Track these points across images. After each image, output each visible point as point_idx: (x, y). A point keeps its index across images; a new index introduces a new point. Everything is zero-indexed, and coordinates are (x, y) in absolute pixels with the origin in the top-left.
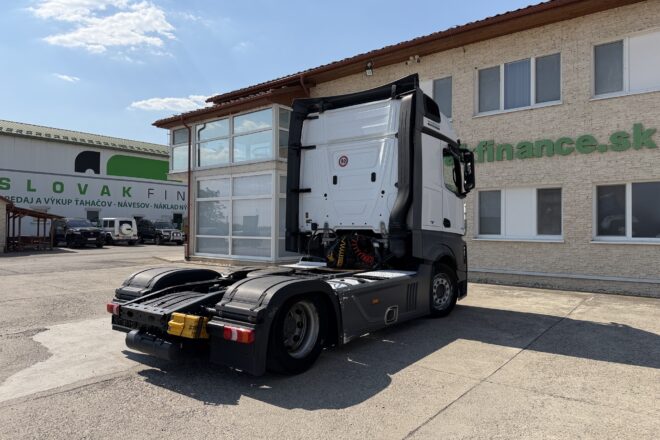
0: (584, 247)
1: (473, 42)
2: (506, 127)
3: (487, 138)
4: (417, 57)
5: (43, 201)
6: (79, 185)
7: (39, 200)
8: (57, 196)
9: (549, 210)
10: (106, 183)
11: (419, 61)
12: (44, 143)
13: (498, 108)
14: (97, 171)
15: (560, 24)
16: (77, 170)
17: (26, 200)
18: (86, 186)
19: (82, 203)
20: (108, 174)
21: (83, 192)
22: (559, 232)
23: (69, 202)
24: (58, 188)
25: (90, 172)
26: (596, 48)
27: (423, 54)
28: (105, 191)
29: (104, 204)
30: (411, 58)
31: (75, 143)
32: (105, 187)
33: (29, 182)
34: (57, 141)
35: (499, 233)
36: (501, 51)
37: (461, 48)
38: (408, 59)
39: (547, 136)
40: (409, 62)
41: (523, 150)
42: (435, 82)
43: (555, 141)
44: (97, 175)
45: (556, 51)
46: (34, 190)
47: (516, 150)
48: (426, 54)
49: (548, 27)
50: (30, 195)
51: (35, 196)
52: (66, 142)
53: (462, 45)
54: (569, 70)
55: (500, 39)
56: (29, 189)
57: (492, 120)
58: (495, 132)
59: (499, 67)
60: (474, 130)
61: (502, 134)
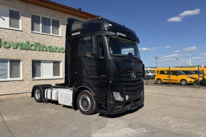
2: (44, 39)
3: (37, 41)
9: (57, 68)
22: (59, 75)
35: (40, 76)
39: (57, 45)
41: (50, 48)
42: (10, 11)
43: (59, 47)
45: (58, 20)
47: (48, 48)
57: (39, 35)
58: (40, 40)
59: (39, 17)
60: (31, 37)
61: (42, 41)
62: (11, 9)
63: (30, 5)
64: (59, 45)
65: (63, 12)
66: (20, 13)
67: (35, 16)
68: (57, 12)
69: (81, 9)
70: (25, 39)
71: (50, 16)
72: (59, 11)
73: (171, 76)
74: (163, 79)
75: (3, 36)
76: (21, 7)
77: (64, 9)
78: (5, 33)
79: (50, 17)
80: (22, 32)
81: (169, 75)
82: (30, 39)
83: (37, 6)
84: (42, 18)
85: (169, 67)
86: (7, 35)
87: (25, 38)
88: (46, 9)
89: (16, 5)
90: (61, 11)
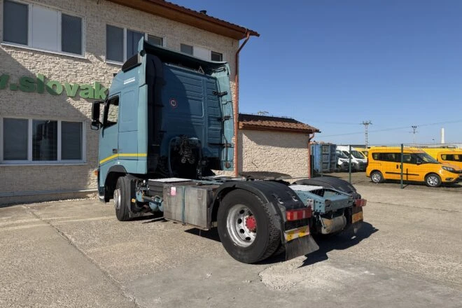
26: (182, 45)
45: (160, 36)
59: (122, 29)
60: (106, 72)
62: (66, 12)
63: (104, 4)
65: (172, 19)
66: (83, 20)
67: (114, 27)
68: (160, 18)
69: (205, 12)
70: (93, 78)
71: (145, 28)
72: (163, 16)
73: (404, 164)
74: (387, 173)
75: (50, 70)
76: (86, 7)
77: (175, 13)
78: (53, 65)
79: (144, 31)
80: (86, 64)
81: (399, 164)
82: (103, 78)
83: (117, 5)
84: (129, 31)
85: (402, 145)
86: (57, 68)
87: (93, 76)
88: (138, 12)
89: (75, 5)
90: (168, 18)
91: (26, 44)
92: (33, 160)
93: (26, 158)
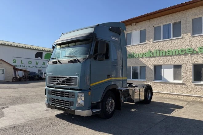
0: (189, 85)
1: (153, 18)
2: (163, 45)
3: (157, 49)
4: (135, 23)
5: (25, 66)
6: (36, 62)
7: (24, 66)
8: (30, 65)
10: (44, 61)
11: (135, 24)
12: (26, 50)
13: (161, 39)
14: (42, 58)
15: (181, 12)
16: (36, 57)
17: (21, 66)
18: (38, 62)
19: (37, 67)
20: (45, 59)
21: (37, 64)
22: (181, 80)
23: (33, 67)
24: (30, 63)
25: (39, 58)
26: (193, 20)
27: (136, 23)
28: (44, 64)
29: (43, 68)
30: (133, 24)
31: (36, 50)
32: (44, 63)
33: (22, 61)
34: (30, 49)
35: (161, 79)
36: (162, 21)
37: (148, 20)
38: (132, 24)
39: (176, 48)
40: (132, 25)
42: (140, 31)
44: (42, 59)
45: (179, 21)
46: (23, 63)
48: (138, 22)
49: (177, 13)
50: (22, 65)
51: (23, 65)
52: (33, 49)
53: (149, 19)
54: (184, 27)
55: (161, 17)
56: (22, 63)
57: (159, 43)
58: (160, 47)
60: (153, 46)
61: (162, 47)
63: (152, 20)
64: (179, 47)
66: (146, 30)
67: (157, 27)
75: (135, 50)
78: (136, 48)
80: (146, 45)
82: (152, 48)
84: (163, 26)
87: (148, 48)
91: (131, 44)
92: (133, 79)
93: (131, 78)
